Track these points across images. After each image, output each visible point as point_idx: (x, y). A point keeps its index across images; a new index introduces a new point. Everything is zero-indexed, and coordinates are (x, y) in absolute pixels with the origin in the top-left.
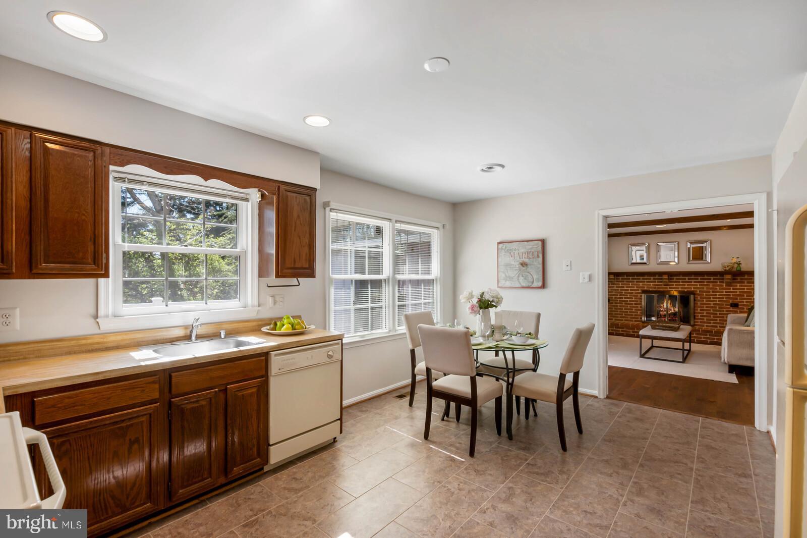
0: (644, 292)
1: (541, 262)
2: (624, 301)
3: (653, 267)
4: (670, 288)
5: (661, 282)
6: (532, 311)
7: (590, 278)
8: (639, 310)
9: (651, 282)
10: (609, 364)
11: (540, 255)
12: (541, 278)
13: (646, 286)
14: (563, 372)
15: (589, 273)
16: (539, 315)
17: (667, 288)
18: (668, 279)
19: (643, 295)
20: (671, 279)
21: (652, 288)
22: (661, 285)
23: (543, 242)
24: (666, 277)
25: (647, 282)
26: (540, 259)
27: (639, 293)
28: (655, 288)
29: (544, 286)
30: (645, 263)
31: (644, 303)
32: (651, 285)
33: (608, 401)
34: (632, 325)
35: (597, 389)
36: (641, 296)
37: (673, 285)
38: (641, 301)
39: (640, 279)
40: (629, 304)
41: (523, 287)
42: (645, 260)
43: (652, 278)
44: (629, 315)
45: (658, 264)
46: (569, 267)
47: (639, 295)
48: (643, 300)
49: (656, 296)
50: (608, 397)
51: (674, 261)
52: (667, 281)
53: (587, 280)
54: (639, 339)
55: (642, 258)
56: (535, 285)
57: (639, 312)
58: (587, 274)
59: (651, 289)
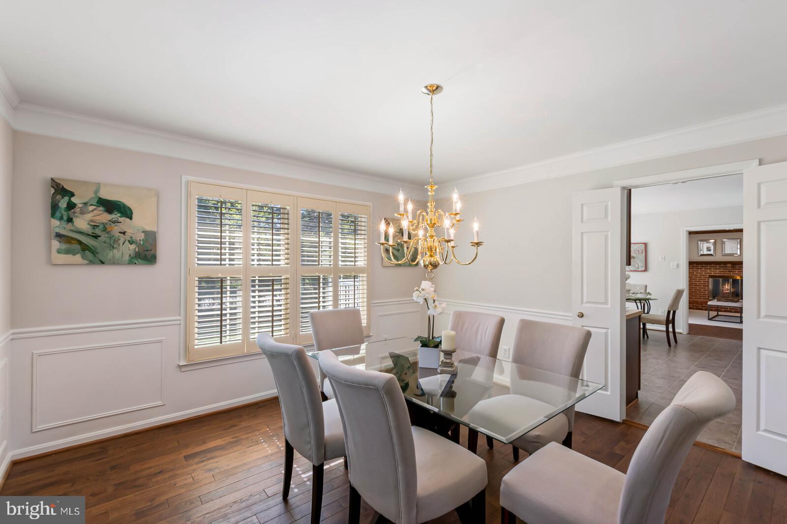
0: (711, 277)
1: (644, 256)
2: (694, 283)
3: (719, 258)
4: (733, 274)
5: (726, 269)
6: (642, 284)
7: (678, 266)
8: (707, 290)
9: (717, 269)
10: (689, 322)
11: (644, 252)
12: (644, 266)
13: (713, 273)
14: (669, 310)
15: (677, 263)
16: (646, 286)
17: (730, 274)
18: (732, 267)
19: (710, 279)
20: (734, 267)
21: (718, 273)
22: (726, 271)
23: (646, 244)
24: (729, 265)
25: (714, 269)
26: (644, 254)
27: (707, 277)
28: (721, 273)
29: (646, 270)
30: (711, 255)
31: (711, 287)
32: (717, 272)
33: (688, 335)
34: (701, 302)
35: (682, 328)
36: (708, 280)
37: (736, 272)
38: (709, 284)
39: (707, 267)
40: (698, 286)
41: (632, 271)
42: (712, 252)
43: (718, 266)
44: (698, 294)
45: (723, 256)
46: (663, 260)
47: (707, 279)
48: (710, 283)
49: (721, 280)
50: (688, 334)
51: (737, 254)
52: (731, 268)
53: (675, 266)
54: (707, 312)
55: (709, 249)
56: (640, 269)
57: (706, 292)
58: (675, 264)
59: (717, 275)
